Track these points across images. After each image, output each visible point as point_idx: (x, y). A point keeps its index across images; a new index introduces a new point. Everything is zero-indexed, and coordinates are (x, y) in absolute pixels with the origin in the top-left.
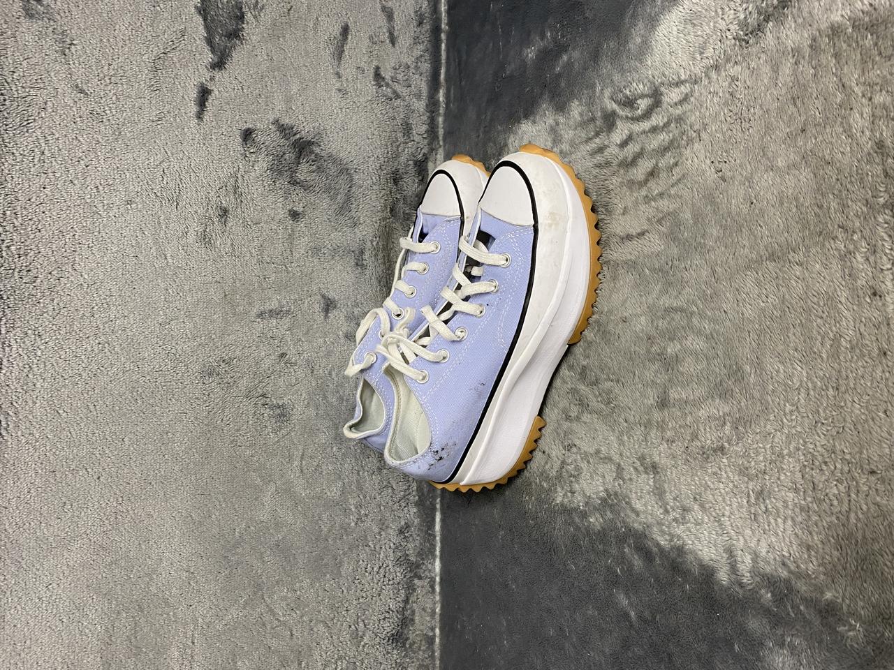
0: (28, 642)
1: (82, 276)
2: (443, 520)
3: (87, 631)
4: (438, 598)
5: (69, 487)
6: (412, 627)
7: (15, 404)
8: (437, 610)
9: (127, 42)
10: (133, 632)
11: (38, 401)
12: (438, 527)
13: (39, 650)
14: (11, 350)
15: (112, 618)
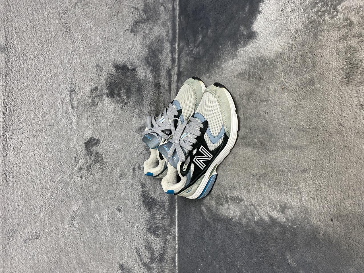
0: (17, 263)
1: (39, 117)
2: (179, 212)
3: (41, 259)
4: (177, 242)
5: (34, 202)
6: (167, 254)
7: (12, 169)
8: (177, 247)
9: (55, 26)
10: (59, 258)
11: (21, 168)
12: (176, 215)
13: (22, 266)
14: (11, 148)
15: (50, 253)
